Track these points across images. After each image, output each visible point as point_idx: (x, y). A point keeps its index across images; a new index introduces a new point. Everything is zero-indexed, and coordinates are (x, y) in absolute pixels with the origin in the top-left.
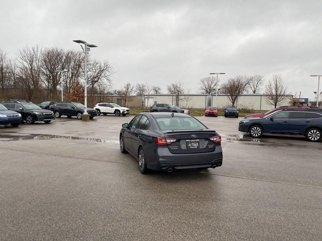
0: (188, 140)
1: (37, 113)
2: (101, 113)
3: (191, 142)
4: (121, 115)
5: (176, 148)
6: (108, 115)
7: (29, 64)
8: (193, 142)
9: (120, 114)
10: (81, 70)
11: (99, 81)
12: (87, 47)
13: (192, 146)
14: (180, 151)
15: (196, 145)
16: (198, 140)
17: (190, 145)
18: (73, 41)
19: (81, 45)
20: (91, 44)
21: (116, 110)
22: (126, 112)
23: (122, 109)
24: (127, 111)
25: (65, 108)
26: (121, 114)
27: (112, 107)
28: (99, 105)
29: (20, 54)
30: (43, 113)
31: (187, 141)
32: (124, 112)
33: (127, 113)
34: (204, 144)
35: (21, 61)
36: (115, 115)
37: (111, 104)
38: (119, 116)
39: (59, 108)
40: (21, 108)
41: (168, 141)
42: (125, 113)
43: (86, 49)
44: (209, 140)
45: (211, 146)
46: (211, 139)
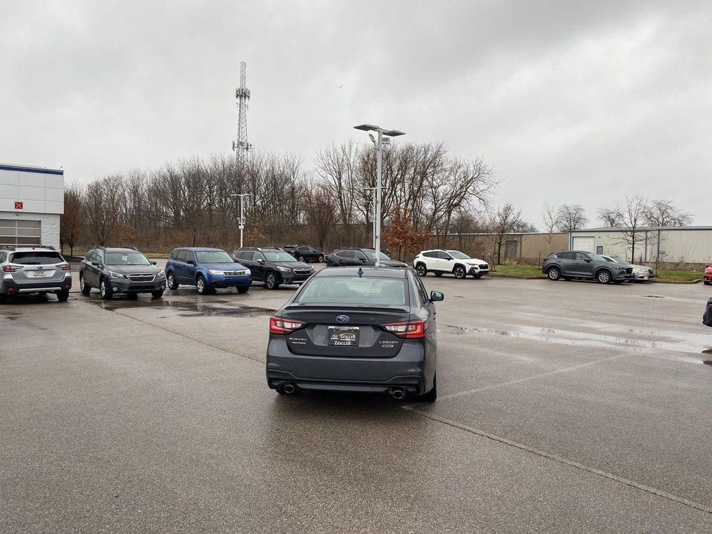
0: (333, 327)
1: (282, 269)
2: (427, 271)
3: (338, 332)
4: (467, 276)
5: (301, 341)
6: (443, 275)
7: (335, 178)
8: (343, 332)
9: (466, 274)
10: (425, 183)
11: (464, 203)
12: (384, 136)
13: (339, 341)
14: (311, 349)
15: (348, 340)
16: (358, 328)
17: (335, 337)
18: (356, 128)
19: (370, 135)
20: (390, 129)
21: (457, 266)
22: (479, 270)
23: (470, 263)
24: (481, 267)
25: (350, 259)
26: (468, 274)
27: (449, 259)
28: (424, 255)
29: (321, 161)
30: (292, 269)
31: (330, 327)
32: (472, 270)
33: (480, 272)
34: (369, 338)
35: (323, 173)
36: (453, 275)
37: (447, 252)
38: (464, 278)
39: (341, 260)
40: (260, 260)
41: (288, 325)
42: (477, 271)
44: (383, 329)
45: (389, 344)
46: (388, 328)
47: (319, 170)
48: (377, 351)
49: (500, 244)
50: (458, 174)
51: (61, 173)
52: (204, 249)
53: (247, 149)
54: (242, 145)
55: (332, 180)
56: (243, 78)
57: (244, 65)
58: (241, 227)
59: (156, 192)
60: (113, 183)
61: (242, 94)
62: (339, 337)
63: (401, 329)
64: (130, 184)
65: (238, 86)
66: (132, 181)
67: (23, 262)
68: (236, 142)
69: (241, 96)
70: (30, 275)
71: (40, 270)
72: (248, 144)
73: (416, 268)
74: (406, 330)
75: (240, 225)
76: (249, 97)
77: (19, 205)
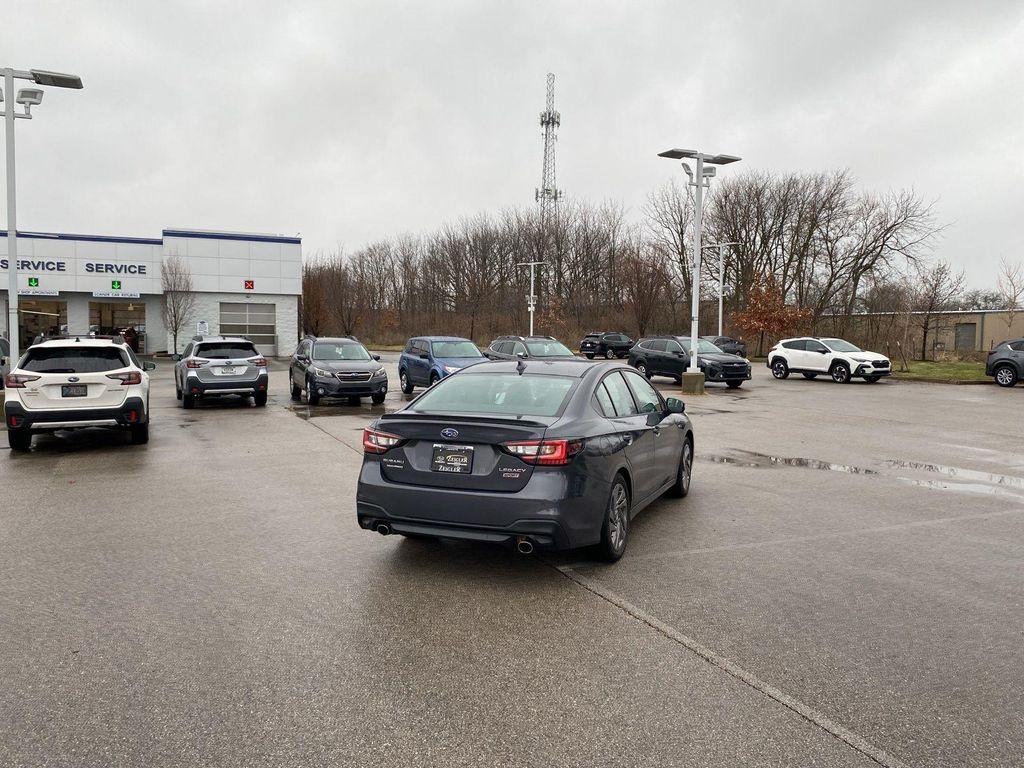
0: (440, 446)
2: (788, 371)
3: (445, 453)
4: (853, 379)
5: (397, 464)
6: (818, 377)
7: (675, 233)
8: (451, 452)
9: (850, 376)
10: (816, 233)
11: (880, 263)
13: (445, 465)
14: (408, 475)
15: (458, 464)
16: (472, 448)
17: (440, 460)
18: (661, 155)
19: (683, 164)
20: (716, 154)
21: (836, 362)
22: (873, 369)
23: (857, 357)
24: (876, 364)
25: (659, 353)
26: (853, 376)
27: (824, 352)
28: (785, 345)
29: (654, 208)
31: (435, 445)
32: (861, 368)
33: (874, 372)
34: (486, 463)
35: (657, 226)
36: (830, 377)
37: (821, 341)
38: (847, 381)
39: (646, 354)
40: (521, 354)
41: (383, 441)
42: (868, 371)
43: (701, 172)
44: (504, 450)
45: (512, 473)
46: (512, 449)
47: (651, 221)
48: (495, 482)
49: (925, 328)
50: (871, 218)
51: (298, 242)
52: (443, 338)
53: (556, 198)
54: (549, 193)
55: (670, 236)
56: (550, 96)
57: (551, 77)
58: (531, 309)
59: (434, 264)
60: (378, 254)
61: (550, 121)
62: (446, 461)
63: (531, 450)
64: (400, 254)
65: (544, 109)
66: (403, 249)
67: (213, 355)
68: (540, 190)
69: (548, 123)
70: (218, 372)
71: (229, 366)
72: (556, 191)
73: (772, 366)
74: (538, 453)
75: (530, 306)
76: (558, 123)
77: (249, 284)
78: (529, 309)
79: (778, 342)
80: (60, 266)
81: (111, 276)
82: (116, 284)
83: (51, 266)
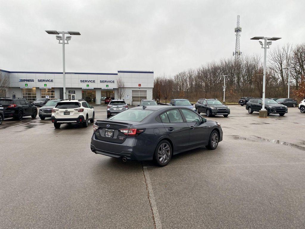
1: (212, 108)
5: (98, 134)
7: (279, 64)
8: (109, 131)
14: (100, 138)
15: (110, 135)
16: (114, 130)
17: (106, 134)
18: (251, 39)
19: (259, 41)
20: (271, 37)
28: (304, 101)
29: (271, 56)
30: (217, 108)
31: (106, 129)
35: (273, 62)
40: (205, 104)
43: (266, 43)
44: (119, 131)
45: (121, 138)
46: (121, 131)
47: (270, 60)
51: (153, 73)
52: (180, 99)
53: (240, 54)
54: (237, 53)
55: (277, 65)
56: (238, 22)
57: (239, 16)
59: (199, 77)
60: (183, 75)
61: (238, 30)
63: (125, 131)
64: (188, 75)
65: (236, 27)
66: (189, 73)
67: (114, 104)
68: (235, 52)
69: (237, 31)
70: (115, 109)
71: (118, 107)
72: (240, 52)
76: (241, 31)
77: (140, 85)
78: (224, 90)
79: (302, 100)
80: (94, 81)
81: (106, 84)
82: (107, 86)
83: (92, 81)
